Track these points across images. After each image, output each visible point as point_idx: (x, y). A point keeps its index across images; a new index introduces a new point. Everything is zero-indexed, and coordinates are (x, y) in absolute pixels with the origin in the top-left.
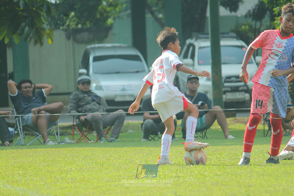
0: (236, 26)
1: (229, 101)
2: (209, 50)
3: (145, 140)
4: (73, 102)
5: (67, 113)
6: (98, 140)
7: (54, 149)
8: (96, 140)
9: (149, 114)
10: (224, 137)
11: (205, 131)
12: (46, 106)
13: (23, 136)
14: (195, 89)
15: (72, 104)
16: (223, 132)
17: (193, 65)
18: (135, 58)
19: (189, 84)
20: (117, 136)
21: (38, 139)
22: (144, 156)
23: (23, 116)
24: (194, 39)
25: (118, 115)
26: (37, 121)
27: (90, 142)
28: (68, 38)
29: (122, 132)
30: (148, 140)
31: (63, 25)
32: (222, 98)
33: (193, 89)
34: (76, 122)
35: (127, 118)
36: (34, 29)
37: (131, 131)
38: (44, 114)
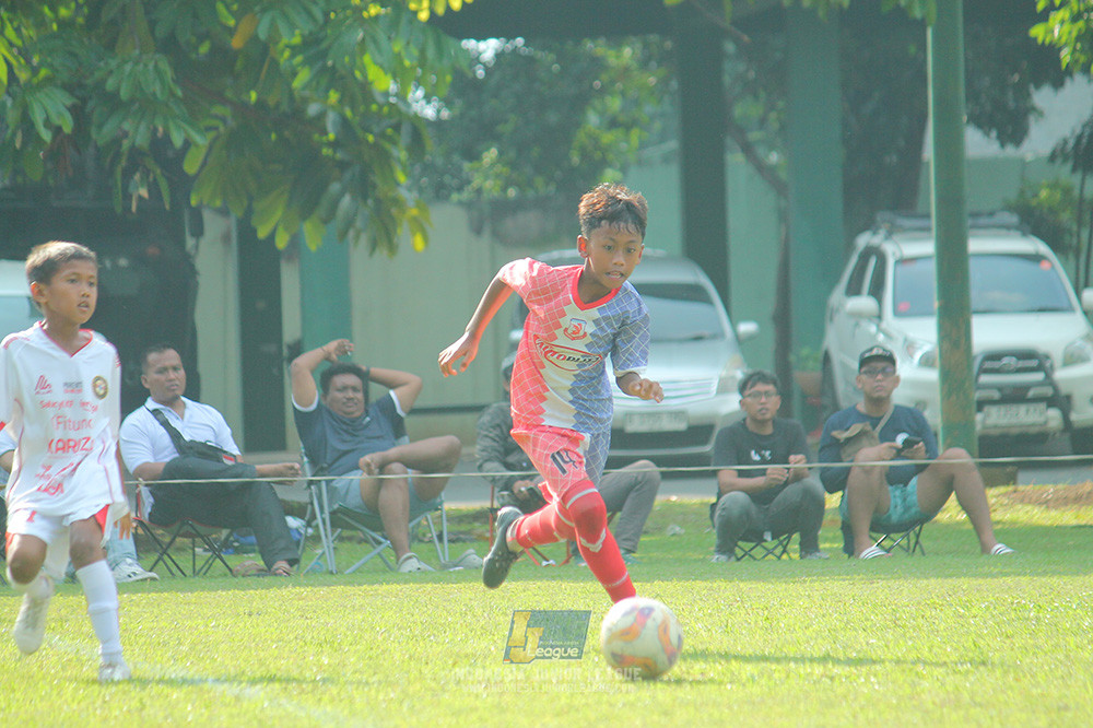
0: (1022, 193)
1: (993, 432)
2: (931, 268)
3: (723, 558)
4: (491, 435)
5: (472, 472)
6: (569, 557)
7: (429, 586)
8: (565, 558)
9: (736, 473)
10: (979, 549)
11: (917, 528)
12: (405, 447)
13: (332, 545)
14: (883, 394)
15: (488, 443)
16: (974, 533)
17: (880, 317)
18: (692, 293)
19: (864, 377)
20: (630, 543)
21: (379, 554)
22: (719, 611)
23: (332, 480)
24: (882, 233)
25: (636, 478)
26: (378, 497)
27: (544, 563)
28: (477, 230)
29: (646, 533)
30: (733, 558)
31: (460, 189)
32: (972, 424)
33: (876, 395)
34: (501, 500)
35: (664, 485)
36: (370, 202)
37: (677, 529)
38: (400, 475)
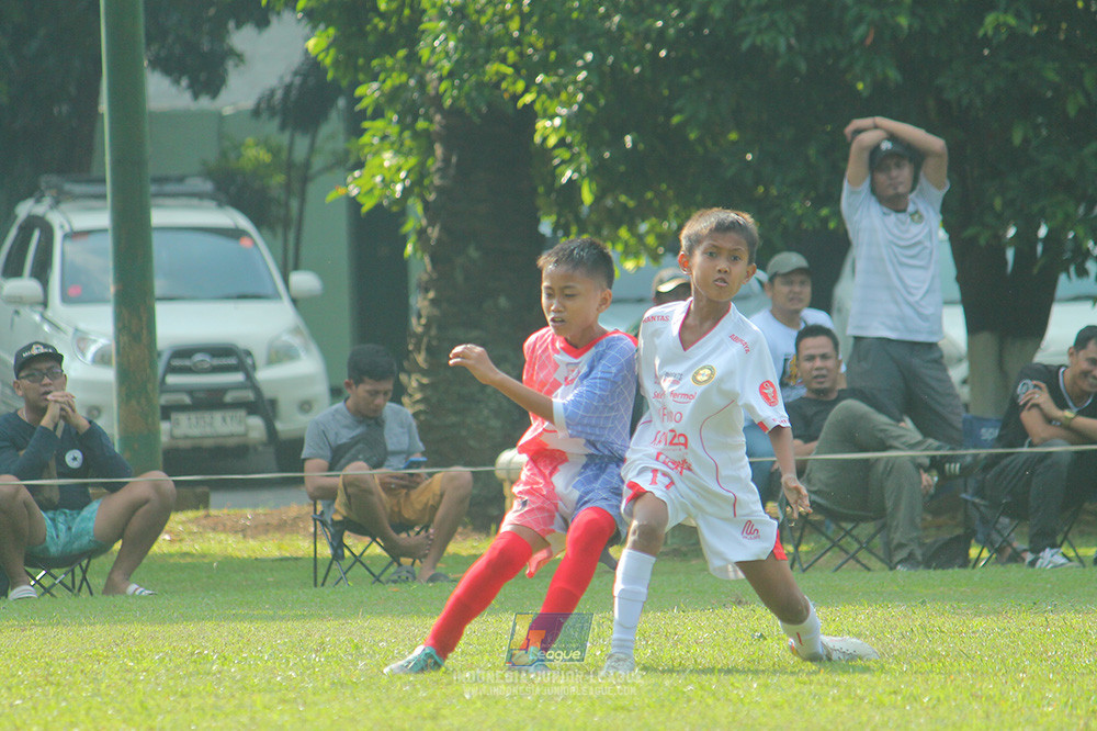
0: (224, 154)
1: (182, 444)
2: (107, 242)
11: (84, 563)
17: (44, 303)
24: (47, 201)
32: (155, 433)
